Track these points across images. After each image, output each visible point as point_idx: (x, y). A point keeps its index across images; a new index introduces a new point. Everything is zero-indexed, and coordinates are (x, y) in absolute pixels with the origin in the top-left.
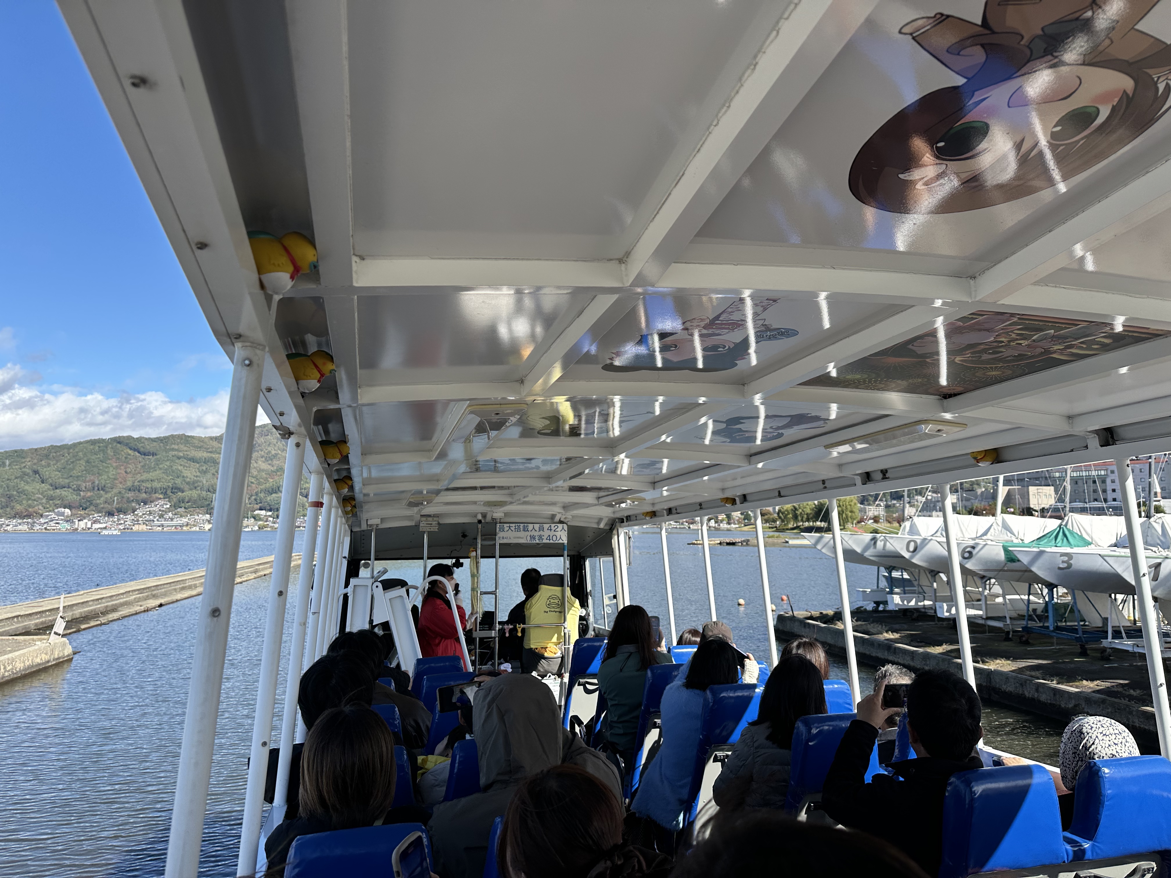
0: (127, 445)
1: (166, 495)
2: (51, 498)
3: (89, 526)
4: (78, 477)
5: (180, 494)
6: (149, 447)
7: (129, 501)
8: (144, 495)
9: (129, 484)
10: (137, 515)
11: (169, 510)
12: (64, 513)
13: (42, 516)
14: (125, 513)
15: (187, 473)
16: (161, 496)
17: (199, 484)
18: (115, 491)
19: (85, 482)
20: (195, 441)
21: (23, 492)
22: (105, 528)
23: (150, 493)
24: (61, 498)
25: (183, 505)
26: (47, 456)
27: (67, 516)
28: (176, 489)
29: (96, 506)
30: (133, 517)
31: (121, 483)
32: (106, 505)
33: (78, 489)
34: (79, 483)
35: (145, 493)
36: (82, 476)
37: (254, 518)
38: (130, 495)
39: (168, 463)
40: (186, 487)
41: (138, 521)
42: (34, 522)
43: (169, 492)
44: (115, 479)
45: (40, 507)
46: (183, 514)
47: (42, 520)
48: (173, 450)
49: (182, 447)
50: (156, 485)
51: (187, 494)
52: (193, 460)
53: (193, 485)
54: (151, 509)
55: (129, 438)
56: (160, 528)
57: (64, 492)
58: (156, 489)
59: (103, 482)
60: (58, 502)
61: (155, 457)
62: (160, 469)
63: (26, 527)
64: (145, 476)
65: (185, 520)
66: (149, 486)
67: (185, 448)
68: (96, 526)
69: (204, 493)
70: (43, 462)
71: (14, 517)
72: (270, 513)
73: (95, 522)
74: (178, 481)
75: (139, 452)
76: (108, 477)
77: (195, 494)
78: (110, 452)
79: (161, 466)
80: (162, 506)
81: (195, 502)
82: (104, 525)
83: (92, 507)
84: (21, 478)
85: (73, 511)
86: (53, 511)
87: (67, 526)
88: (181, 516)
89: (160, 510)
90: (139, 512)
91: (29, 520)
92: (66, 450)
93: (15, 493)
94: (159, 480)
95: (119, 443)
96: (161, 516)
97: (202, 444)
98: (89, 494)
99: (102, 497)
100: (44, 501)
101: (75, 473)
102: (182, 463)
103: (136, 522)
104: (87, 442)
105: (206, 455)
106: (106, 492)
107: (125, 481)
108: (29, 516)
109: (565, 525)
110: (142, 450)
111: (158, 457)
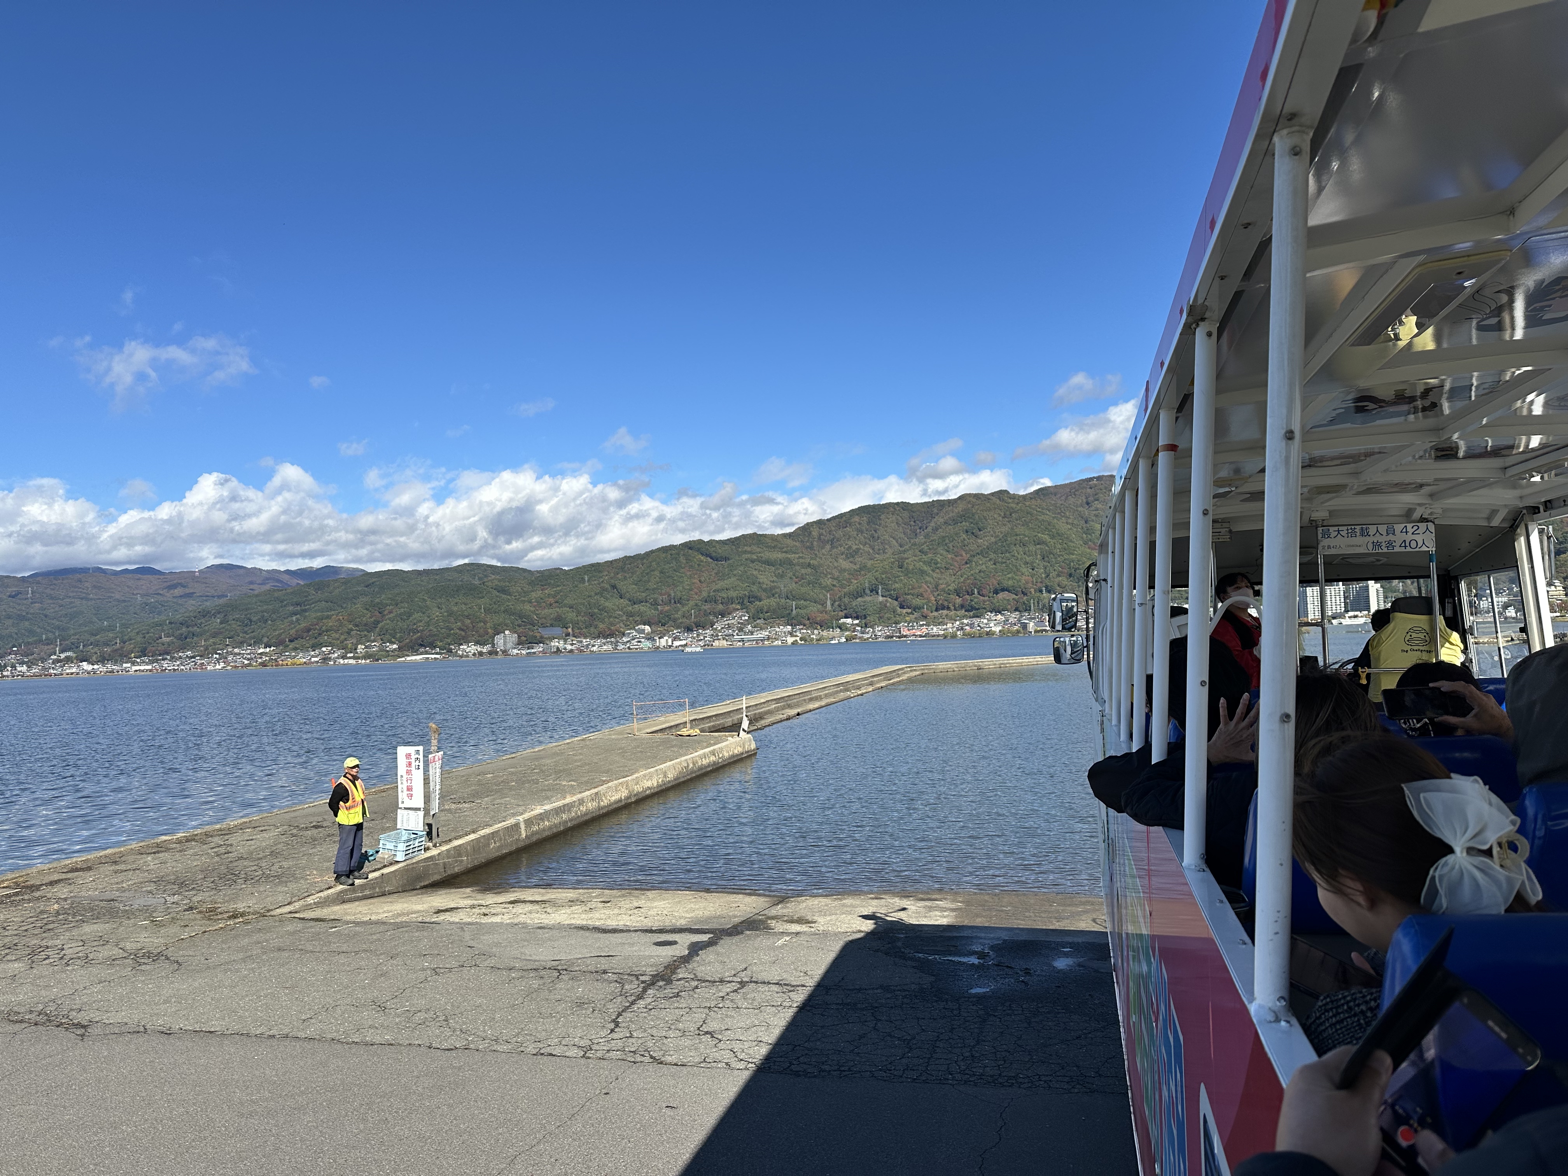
0: (698, 550)
1: (743, 606)
2: (630, 615)
3: (670, 644)
4: (654, 589)
5: (758, 603)
6: (721, 551)
7: (706, 614)
8: (721, 607)
9: (705, 594)
10: (716, 629)
11: (748, 622)
12: (644, 630)
13: (624, 634)
14: (704, 628)
15: (762, 578)
16: (739, 607)
17: (777, 590)
18: (691, 603)
19: (661, 594)
20: (768, 541)
21: (603, 609)
22: (686, 645)
23: (727, 604)
24: (640, 614)
25: (761, 615)
26: (622, 568)
27: (648, 634)
28: (753, 598)
29: (675, 620)
30: (712, 632)
31: (696, 594)
32: (685, 620)
33: (655, 604)
34: (656, 596)
35: (722, 603)
36: (657, 589)
37: (840, 628)
38: (706, 607)
39: (742, 568)
40: (763, 595)
41: (717, 636)
42: (618, 642)
43: (746, 601)
44: (691, 590)
45: (622, 625)
46: (763, 626)
47: (625, 639)
48: (746, 552)
49: (755, 548)
50: (733, 594)
51: (765, 603)
52: (768, 563)
53: (771, 592)
54: (730, 622)
55: (700, 541)
56: (741, 644)
57: (642, 608)
58: (732, 599)
59: (679, 594)
60: (638, 618)
61: (728, 562)
62: (735, 575)
63: (610, 647)
64: (721, 584)
65: (765, 633)
66: (725, 596)
67: (758, 550)
68: (677, 643)
69: (783, 600)
70: (619, 576)
71: (599, 637)
72: (857, 622)
73: (675, 639)
74: (755, 588)
75: (711, 558)
76: (683, 588)
77: (772, 602)
78: (682, 559)
79: (735, 572)
80: (741, 617)
81: (774, 611)
82: (684, 642)
83: (671, 622)
84: (600, 594)
85: (653, 626)
86: (634, 628)
87: (649, 644)
88: (761, 629)
89: (739, 623)
90: (718, 626)
91: (613, 640)
92: (639, 561)
93: (596, 611)
94: (734, 588)
95: (690, 548)
96: (741, 630)
97: (776, 543)
98: (667, 608)
99: (678, 611)
100: (624, 618)
101: (651, 585)
102: (757, 567)
103: (715, 637)
104: (659, 550)
105: (780, 556)
106: (683, 605)
107: (700, 592)
108: (611, 635)
109: (1431, 525)
110: (714, 554)
111: (731, 561)
